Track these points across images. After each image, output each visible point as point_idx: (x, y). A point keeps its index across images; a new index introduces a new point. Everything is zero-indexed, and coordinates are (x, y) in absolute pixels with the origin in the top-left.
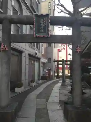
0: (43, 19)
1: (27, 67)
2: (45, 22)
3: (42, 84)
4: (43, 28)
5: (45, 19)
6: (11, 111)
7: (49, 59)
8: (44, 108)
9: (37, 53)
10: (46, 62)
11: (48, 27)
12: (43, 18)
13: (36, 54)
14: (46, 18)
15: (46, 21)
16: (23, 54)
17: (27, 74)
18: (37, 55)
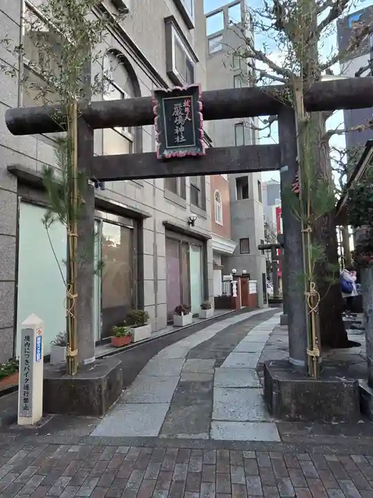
0: (180, 104)
1: (162, 264)
2: (187, 110)
3: (216, 319)
4: (182, 129)
5: (186, 103)
6: (97, 378)
7: (241, 240)
8: (203, 384)
9: (193, 221)
10: (231, 251)
11: (198, 125)
12: (182, 101)
13: (192, 223)
14: (190, 99)
15: (190, 108)
16: (147, 224)
17: (162, 286)
18: (193, 225)
